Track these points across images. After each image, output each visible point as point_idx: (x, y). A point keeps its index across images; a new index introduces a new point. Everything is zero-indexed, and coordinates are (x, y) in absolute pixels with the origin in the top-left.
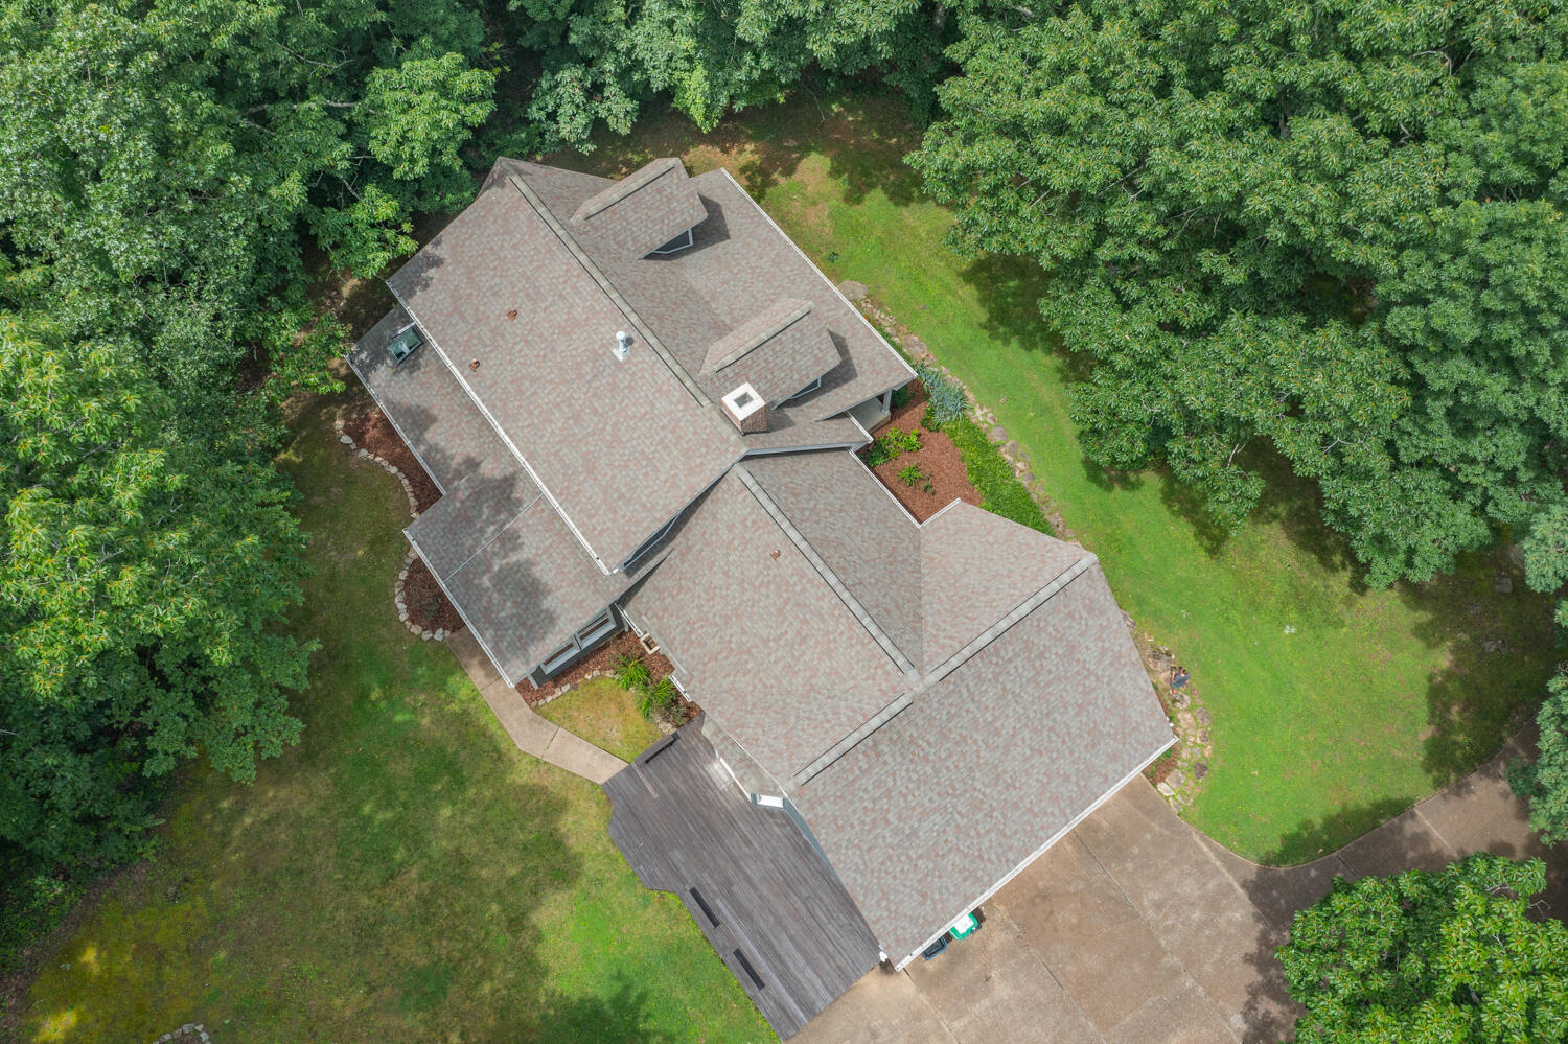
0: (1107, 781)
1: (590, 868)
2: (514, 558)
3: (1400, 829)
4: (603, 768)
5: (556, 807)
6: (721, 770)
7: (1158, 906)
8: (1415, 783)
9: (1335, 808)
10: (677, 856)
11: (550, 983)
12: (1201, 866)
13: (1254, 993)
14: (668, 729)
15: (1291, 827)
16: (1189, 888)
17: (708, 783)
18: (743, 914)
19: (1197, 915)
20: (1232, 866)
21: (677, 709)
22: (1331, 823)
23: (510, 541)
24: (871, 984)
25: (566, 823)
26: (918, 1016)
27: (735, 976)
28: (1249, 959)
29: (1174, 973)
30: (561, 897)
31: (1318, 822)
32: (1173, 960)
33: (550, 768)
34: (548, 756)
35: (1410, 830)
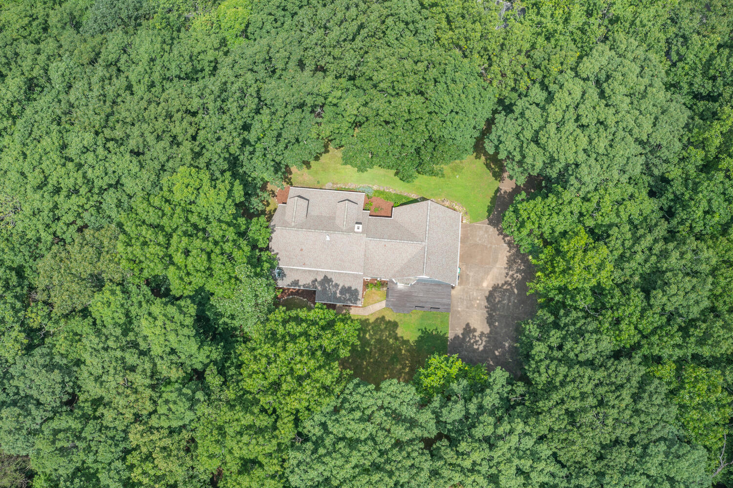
0: (458, 230)
1: (397, 320)
2: (340, 288)
3: (501, 194)
4: (383, 304)
5: (383, 317)
6: (400, 286)
7: (480, 240)
8: (497, 184)
9: (490, 200)
10: (408, 304)
11: (411, 341)
12: (480, 228)
13: (503, 239)
14: (385, 289)
15: (486, 209)
16: (481, 233)
17: (400, 291)
18: (426, 302)
19: (486, 236)
20: (484, 223)
21: (383, 284)
22: (491, 202)
23: (337, 285)
24: (453, 292)
25: (387, 319)
26: (464, 289)
27: (434, 311)
28: (499, 235)
29: (491, 247)
30: (399, 328)
31: (489, 204)
32: (489, 246)
33: (375, 313)
34: (373, 311)
35: (502, 192)
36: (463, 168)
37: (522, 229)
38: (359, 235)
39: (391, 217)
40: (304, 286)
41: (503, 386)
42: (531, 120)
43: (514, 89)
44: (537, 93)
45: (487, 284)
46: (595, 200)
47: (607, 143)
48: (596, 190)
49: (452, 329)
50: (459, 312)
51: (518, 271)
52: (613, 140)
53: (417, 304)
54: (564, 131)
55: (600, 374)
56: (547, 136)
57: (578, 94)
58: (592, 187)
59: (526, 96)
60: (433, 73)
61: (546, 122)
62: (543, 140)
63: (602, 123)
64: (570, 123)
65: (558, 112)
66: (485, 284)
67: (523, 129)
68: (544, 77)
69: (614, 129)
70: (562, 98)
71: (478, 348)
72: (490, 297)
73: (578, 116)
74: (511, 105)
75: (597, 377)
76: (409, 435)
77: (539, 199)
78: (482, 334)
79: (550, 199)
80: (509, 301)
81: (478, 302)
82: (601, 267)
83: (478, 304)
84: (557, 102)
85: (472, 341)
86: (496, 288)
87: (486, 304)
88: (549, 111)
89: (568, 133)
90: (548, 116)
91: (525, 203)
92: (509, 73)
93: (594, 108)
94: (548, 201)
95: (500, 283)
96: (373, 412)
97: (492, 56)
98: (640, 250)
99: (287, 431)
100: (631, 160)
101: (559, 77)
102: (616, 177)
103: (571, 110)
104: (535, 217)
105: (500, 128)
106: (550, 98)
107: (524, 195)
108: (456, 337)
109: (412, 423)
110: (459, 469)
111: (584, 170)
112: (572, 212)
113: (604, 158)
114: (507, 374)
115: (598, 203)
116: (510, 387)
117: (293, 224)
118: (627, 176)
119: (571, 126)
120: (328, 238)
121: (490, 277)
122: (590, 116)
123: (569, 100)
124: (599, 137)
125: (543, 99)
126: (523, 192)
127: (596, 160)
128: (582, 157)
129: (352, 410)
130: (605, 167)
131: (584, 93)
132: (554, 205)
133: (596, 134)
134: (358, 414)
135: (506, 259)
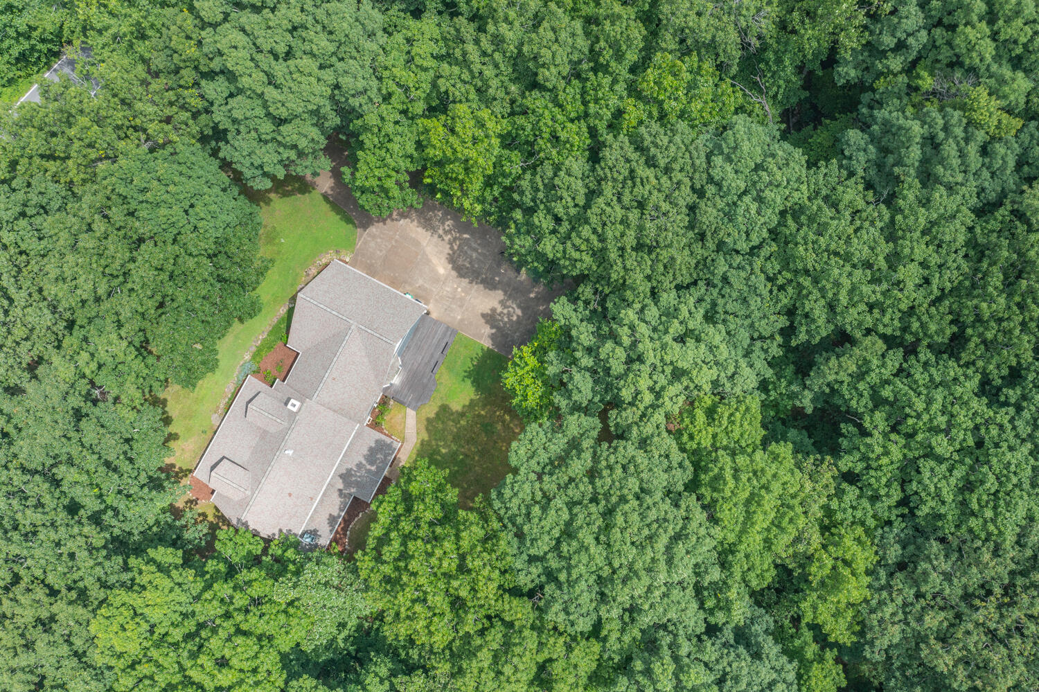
0: (355, 273)
1: (439, 404)
2: (364, 462)
3: (331, 195)
4: (411, 413)
5: (428, 420)
6: (396, 380)
7: (381, 251)
8: (316, 195)
9: (333, 213)
10: (425, 381)
11: (473, 397)
12: (365, 243)
13: (393, 220)
14: (392, 402)
15: (343, 223)
16: (372, 244)
17: (403, 383)
18: (432, 356)
19: (379, 240)
20: (361, 236)
21: (384, 402)
22: (337, 213)
23: (359, 466)
24: (434, 316)
25: (432, 415)
26: (436, 300)
27: (448, 351)
28: (385, 224)
29: (396, 241)
30: (451, 406)
31: (339, 217)
32: (393, 242)
33: (418, 429)
34: (414, 431)
35: (330, 192)
36: (274, 228)
37: (390, 194)
38: (303, 408)
39: (298, 354)
40: (341, 510)
41: (575, 310)
42: (248, 114)
43: (195, 116)
44: (215, 89)
45: (442, 268)
46: (393, 87)
47: (323, 36)
48: (380, 79)
49: (481, 339)
50: (462, 320)
51: (442, 221)
52: (324, 27)
53: (428, 370)
54: (282, 79)
55: (608, 190)
56: (279, 105)
57: (241, 39)
58: (374, 83)
59: (212, 104)
60: (117, 214)
61: (261, 96)
62: (284, 113)
63: (295, 28)
64: (276, 67)
65: (254, 75)
66: (441, 271)
67: (256, 130)
68: (196, 68)
69: (310, 18)
70: (237, 60)
71: (518, 316)
72: (461, 271)
73: (271, 52)
74: (215, 128)
75: (610, 195)
76: (587, 455)
77: (360, 153)
78: (501, 302)
79: (366, 141)
80: (475, 250)
81: (459, 290)
82: (481, 124)
83: (462, 291)
84: (239, 69)
85: (506, 320)
86: (452, 260)
87: (467, 280)
88: (247, 86)
89: (288, 77)
90: (254, 91)
91: (358, 175)
92: (168, 111)
93: (269, 28)
94: (368, 144)
95: (447, 250)
96: (541, 489)
97: (133, 123)
98: (479, 66)
99: (520, 611)
100: (361, 19)
101: (205, 50)
102: (375, 47)
103: (259, 57)
104: (382, 170)
105: (242, 160)
106: (231, 76)
107: (346, 170)
108: (493, 337)
109: (574, 445)
110: (650, 410)
111: (346, 81)
112: (397, 123)
113: (343, 49)
114: (564, 299)
115: (398, 84)
116: (580, 303)
117: (248, 493)
118: (380, 33)
119: (279, 69)
120: (290, 452)
121: (435, 260)
122: (277, 38)
123: (243, 54)
124: (311, 41)
125: (226, 84)
126: (342, 169)
127: (341, 59)
128: (328, 76)
129: (528, 514)
130: (356, 54)
131: (243, 30)
132: (376, 139)
133: (306, 43)
134: (536, 510)
135: (420, 230)
